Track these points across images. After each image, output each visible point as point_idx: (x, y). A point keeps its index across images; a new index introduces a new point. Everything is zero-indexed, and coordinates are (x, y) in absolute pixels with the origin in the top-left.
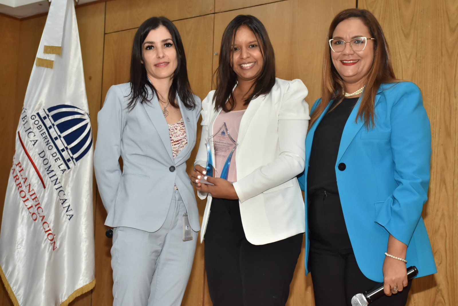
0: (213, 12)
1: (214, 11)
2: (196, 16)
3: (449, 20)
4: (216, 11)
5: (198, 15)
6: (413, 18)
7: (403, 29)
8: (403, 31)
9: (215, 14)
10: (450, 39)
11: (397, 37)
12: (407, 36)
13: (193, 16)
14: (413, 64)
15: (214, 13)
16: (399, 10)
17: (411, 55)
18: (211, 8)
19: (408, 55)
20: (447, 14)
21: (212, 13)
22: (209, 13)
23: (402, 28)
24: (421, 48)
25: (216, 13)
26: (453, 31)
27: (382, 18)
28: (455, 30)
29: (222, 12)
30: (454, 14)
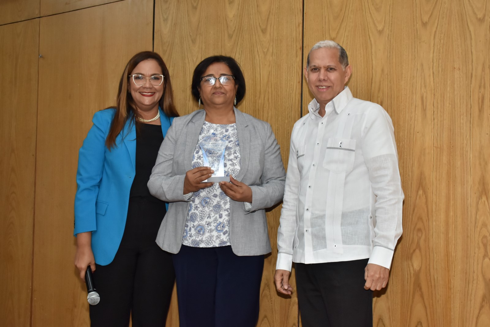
0: (39, 16)
1: (40, 15)
2: (25, 19)
3: (227, 27)
4: (41, 16)
5: (27, 19)
6: (199, 24)
7: (191, 34)
8: (190, 35)
9: (41, 18)
10: (228, 45)
11: (186, 42)
12: (194, 41)
13: (23, 20)
15: (40, 17)
16: (188, 16)
18: (37, 12)
19: (195, 59)
20: (226, 20)
21: (38, 17)
22: (36, 17)
23: (190, 33)
24: (205, 53)
26: (230, 37)
27: (174, 24)
28: (232, 35)
29: (46, 16)
30: (231, 21)
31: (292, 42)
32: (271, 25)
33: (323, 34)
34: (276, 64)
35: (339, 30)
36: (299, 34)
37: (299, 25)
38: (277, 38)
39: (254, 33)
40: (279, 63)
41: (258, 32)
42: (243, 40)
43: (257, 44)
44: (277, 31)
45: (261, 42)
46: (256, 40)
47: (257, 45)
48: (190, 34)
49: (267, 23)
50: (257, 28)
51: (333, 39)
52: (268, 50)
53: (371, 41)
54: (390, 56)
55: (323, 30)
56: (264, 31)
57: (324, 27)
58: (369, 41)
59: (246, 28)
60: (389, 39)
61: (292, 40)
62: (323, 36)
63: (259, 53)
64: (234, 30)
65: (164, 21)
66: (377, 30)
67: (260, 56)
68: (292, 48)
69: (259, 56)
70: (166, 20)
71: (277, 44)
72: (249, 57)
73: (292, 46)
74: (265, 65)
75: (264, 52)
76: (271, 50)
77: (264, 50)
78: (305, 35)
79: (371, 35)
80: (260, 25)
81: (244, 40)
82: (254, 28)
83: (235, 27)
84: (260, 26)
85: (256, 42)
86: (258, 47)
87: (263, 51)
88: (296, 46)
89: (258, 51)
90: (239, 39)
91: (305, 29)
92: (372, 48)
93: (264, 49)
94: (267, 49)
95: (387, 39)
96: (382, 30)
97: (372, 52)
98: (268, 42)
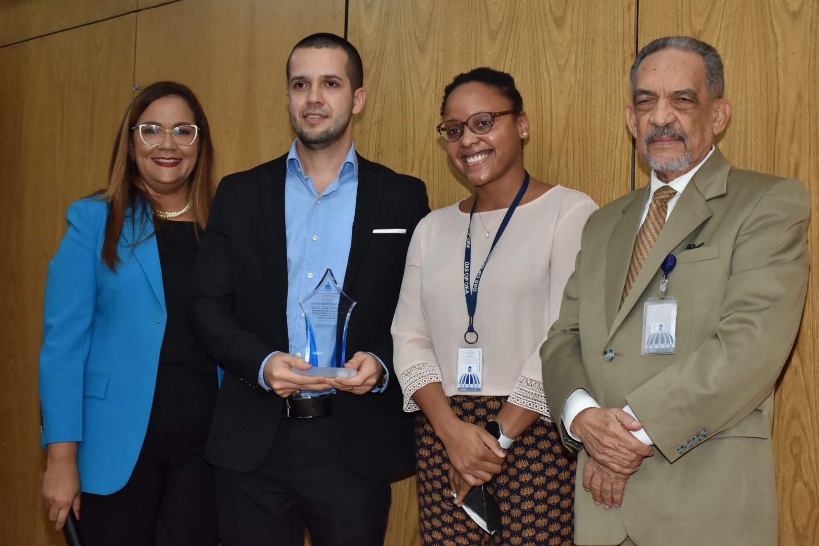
0: (136, 9)
1: (137, 7)
2: (111, 16)
3: (488, 16)
4: (140, 8)
5: (114, 16)
6: (432, 12)
7: (417, 34)
8: (416, 37)
9: (139, 13)
10: (489, 53)
11: (407, 51)
12: (422, 48)
13: (106, 17)
14: (431, 103)
15: (136, 11)
17: (428, 84)
19: (424, 85)
20: (486, 3)
21: (133, 10)
22: (130, 11)
23: (415, 31)
24: (444, 71)
25: (139, 10)
26: (493, 36)
27: (385, 15)
28: (497, 33)
29: (148, 8)
30: (495, 3)
31: (614, 42)
32: (573, 10)
33: (678, 24)
34: (583, 89)
35: (710, 13)
36: (630, 26)
37: (629, 7)
38: (584, 36)
39: (539, 27)
40: (589, 88)
41: (547, 24)
42: (518, 43)
43: (546, 50)
44: (585, 20)
45: (554, 44)
46: (543, 41)
47: (545, 52)
48: (415, 34)
49: (566, 5)
50: (545, 15)
51: (697, 33)
52: (567, 61)
53: (775, 35)
54: (815, 66)
55: (678, 16)
56: (559, 23)
57: (680, 7)
58: (771, 35)
59: (523, 18)
60: (813, 29)
61: (616, 38)
62: (678, 28)
63: (550, 68)
64: (501, 23)
65: (366, 8)
66: (789, 11)
67: (552, 74)
68: (615, 57)
69: (549, 73)
70: (369, 7)
71: (585, 49)
72: (529, 77)
73: (615, 51)
74: (562, 92)
75: (559, 66)
76: (572, 61)
77: (558, 61)
78: (641, 27)
79: (775, 21)
80: (552, 9)
81: (520, 41)
82: (540, 17)
83: (503, 17)
84: (552, 13)
85: (544, 45)
86: (547, 55)
87: (557, 63)
88: (624, 51)
89: (547, 63)
90: (510, 39)
91: (641, 14)
92: (777, 50)
93: (560, 60)
94: (564, 60)
95: (808, 28)
96: (799, 12)
97: (777, 59)
98: (568, 44)
